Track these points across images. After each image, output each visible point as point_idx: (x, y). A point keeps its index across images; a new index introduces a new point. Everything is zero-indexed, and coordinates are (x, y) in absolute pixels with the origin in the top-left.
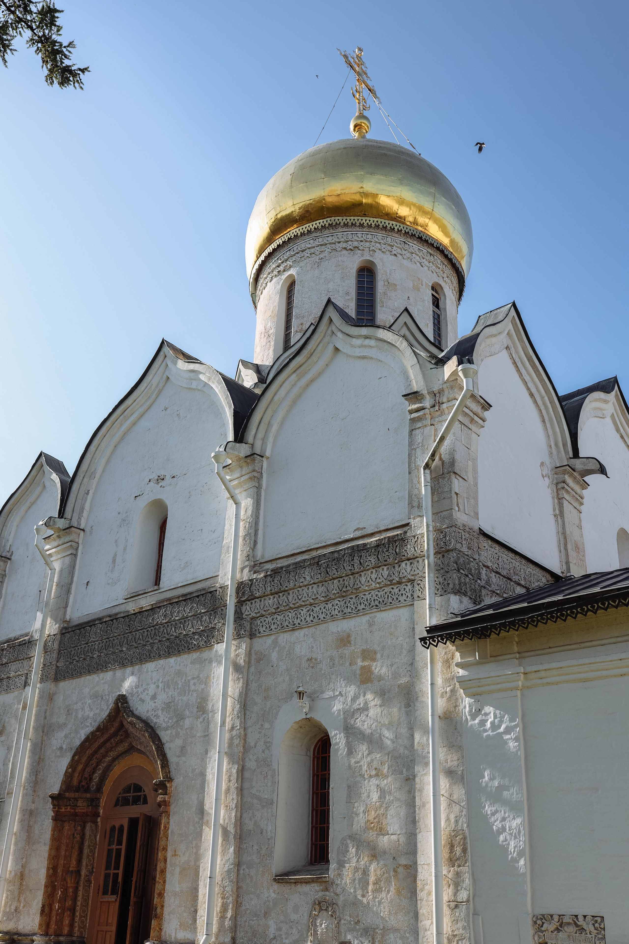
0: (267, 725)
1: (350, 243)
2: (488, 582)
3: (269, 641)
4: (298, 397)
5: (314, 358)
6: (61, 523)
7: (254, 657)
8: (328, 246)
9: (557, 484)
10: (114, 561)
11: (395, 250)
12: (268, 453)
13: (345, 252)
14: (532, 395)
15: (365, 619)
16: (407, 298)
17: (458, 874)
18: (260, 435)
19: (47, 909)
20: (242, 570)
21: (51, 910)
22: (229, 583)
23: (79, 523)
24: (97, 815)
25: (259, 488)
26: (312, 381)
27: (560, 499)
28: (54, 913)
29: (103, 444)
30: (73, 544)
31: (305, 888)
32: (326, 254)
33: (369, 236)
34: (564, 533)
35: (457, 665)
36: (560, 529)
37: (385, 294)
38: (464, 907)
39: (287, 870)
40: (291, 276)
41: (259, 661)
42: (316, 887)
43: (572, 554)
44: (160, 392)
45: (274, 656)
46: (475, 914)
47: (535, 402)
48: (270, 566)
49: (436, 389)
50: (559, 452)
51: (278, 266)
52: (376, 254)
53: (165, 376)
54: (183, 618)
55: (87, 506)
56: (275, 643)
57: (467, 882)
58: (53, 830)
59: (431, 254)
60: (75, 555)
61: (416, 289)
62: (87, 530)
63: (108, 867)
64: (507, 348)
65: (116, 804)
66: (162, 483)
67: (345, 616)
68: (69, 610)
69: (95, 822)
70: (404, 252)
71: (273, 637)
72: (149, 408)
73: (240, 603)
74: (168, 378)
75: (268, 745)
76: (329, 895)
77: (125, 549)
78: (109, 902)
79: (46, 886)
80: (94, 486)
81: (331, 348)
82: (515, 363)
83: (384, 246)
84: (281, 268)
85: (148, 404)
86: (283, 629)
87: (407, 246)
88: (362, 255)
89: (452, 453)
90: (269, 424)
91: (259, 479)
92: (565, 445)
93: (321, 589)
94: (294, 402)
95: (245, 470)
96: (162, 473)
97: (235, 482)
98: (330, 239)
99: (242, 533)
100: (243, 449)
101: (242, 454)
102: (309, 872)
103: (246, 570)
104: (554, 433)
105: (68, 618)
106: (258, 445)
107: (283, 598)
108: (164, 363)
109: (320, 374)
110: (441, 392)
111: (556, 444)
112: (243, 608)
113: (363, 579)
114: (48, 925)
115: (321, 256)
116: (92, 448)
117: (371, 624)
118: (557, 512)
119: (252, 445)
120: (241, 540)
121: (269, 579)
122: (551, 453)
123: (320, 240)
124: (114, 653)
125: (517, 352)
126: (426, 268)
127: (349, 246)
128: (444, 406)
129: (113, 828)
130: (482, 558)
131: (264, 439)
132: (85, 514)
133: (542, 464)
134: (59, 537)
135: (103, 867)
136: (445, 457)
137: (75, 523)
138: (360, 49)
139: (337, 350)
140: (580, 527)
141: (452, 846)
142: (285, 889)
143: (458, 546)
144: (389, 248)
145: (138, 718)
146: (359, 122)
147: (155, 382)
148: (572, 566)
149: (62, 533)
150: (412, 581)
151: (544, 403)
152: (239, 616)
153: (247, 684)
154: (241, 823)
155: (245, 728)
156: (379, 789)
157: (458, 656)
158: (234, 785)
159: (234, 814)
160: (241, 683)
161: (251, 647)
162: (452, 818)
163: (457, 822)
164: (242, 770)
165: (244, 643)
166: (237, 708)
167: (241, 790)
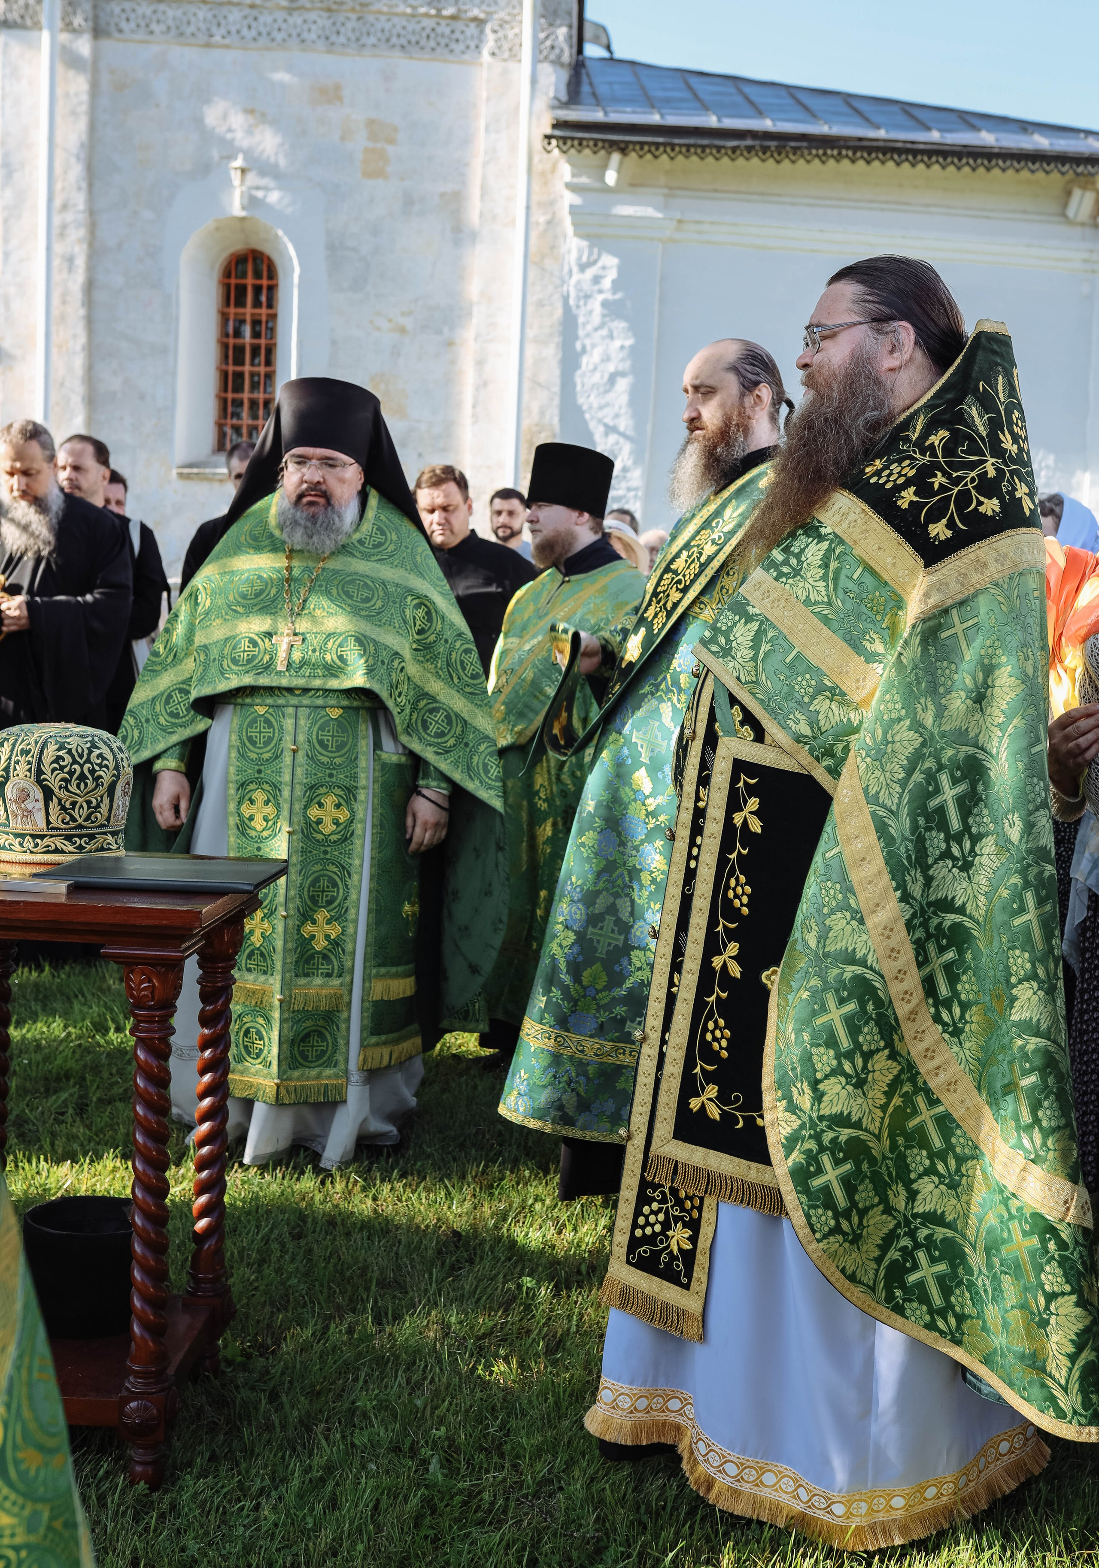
7: (110, 77)
35: (568, 185)
41: (122, 86)
45: (162, 86)
56: (163, 60)
67: (332, 48)
71: (155, 48)
86: (180, 37)
117: (386, 77)
150: (480, 22)
153: (92, 127)
154: (90, 378)
155: (92, 212)
156: (396, 352)
157: (565, 171)
158: (76, 311)
159: (79, 362)
160: (82, 124)
161: (96, 54)
162: (535, 407)
163: (542, 413)
164: (90, 286)
165: (84, 46)
166: (77, 170)
167: (90, 322)
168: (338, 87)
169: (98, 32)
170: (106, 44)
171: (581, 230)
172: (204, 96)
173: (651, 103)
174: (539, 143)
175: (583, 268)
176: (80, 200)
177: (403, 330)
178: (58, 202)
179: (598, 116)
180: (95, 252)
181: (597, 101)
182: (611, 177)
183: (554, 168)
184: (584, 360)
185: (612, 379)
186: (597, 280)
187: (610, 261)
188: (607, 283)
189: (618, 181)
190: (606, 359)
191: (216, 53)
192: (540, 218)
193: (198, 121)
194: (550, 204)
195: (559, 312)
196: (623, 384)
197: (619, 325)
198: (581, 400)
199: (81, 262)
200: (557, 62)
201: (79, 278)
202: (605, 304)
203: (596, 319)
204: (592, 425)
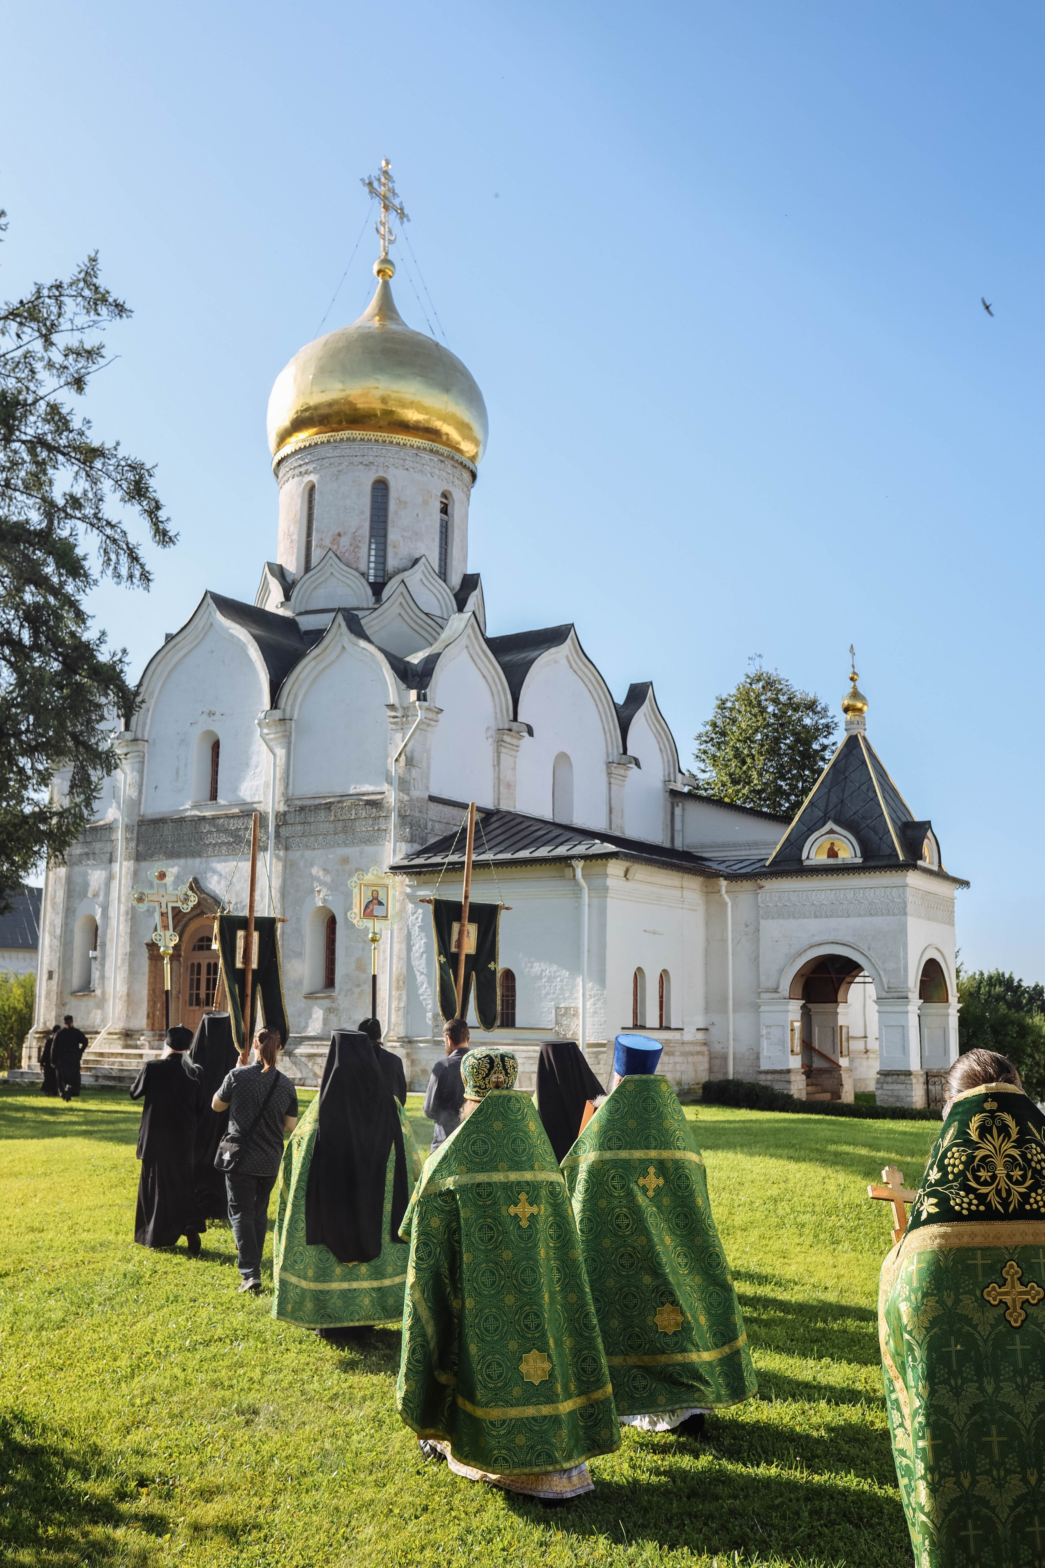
0: (298, 908)
1: (366, 457)
2: (432, 830)
3: (298, 854)
4: (317, 677)
5: (328, 651)
6: (129, 735)
7: (288, 863)
8: (346, 458)
9: (498, 742)
10: (177, 773)
11: (408, 464)
12: (295, 717)
13: (361, 467)
14: (484, 677)
15: (358, 849)
16: (415, 515)
17: (400, 995)
18: (290, 703)
19: (151, 1015)
20: (279, 802)
21: (154, 1016)
22: (270, 810)
23: (143, 735)
24: (180, 956)
25: (289, 743)
26: (327, 667)
27: (499, 753)
28: (156, 1017)
29: (159, 671)
30: (141, 754)
31: (321, 1001)
32: (343, 466)
33: (384, 451)
34: (499, 778)
35: (407, 885)
36: (496, 775)
37: (396, 513)
38: (402, 1010)
39: (312, 991)
40: (310, 481)
41: (291, 866)
42: (327, 1001)
43: (503, 790)
44: (206, 634)
45: (302, 864)
46: (408, 1013)
47: (487, 681)
48: (299, 803)
49: (405, 706)
50: (502, 716)
51: (300, 466)
52: (390, 470)
53: (209, 623)
54: (237, 828)
55: (148, 721)
56: (302, 855)
57: (404, 998)
58: (150, 966)
59: (442, 461)
60: (143, 762)
61: (426, 503)
62: (150, 741)
63: (191, 988)
64: (467, 647)
65: (194, 949)
66: (213, 718)
67: (346, 845)
68: (142, 806)
69: (179, 961)
70: (416, 465)
71: (300, 852)
72: (197, 645)
73: (278, 827)
74: (212, 624)
75: (299, 920)
76: (334, 1005)
77: (186, 765)
78: (194, 1011)
79: (148, 1001)
80: (153, 704)
81: (339, 648)
82: (472, 657)
83: (397, 461)
84: (303, 469)
85: (196, 643)
86: (307, 847)
87: (418, 458)
88: (377, 471)
89: (412, 752)
90: (296, 696)
91: (290, 737)
92: (507, 710)
93: (332, 826)
94: (314, 680)
95: (279, 729)
96: (213, 709)
97: (272, 736)
98: (348, 451)
99: (278, 776)
100: (277, 714)
101: (277, 718)
102: (323, 993)
103: (282, 803)
104: (501, 701)
105: (142, 813)
106: (288, 710)
107: (307, 827)
108: (208, 611)
109: (332, 663)
110: (408, 708)
111: (501, 710)
112: (281, 830)
113: (357, 824)
114: (153, 1024)
115: (340, 468)
116: (149, 672)
117: (361, 853)
118: (496, 763)
119: (284, 710)
120: (277, 781)
121: (297, 813)
122: (496, 718)
123: (339, 451)
124: (184, 846)
125: (474, 648)
126: (436, 477)
127: (366, 460)
128: (410, 718)
129: (193, 965)
130: (429, 816)
131: (293, 706)
132: (147, 728)
133: (488, 728)
134: (127, 745)
135: (188, 989)
136: (408, 754)
137: (140, 737)
138: (388, 163)
139: (344, 648)
140: (514, 769)
141: (398, 981)
142: (310, 1002)
143: (412, 813)
144: (402, 462)
145: (208, 895)
146: (383, 267)
147: (201, 625)
148: (501, 801)
149: (129, 743)
150: (386, 830)
151: (494, 681)
152: (278, 835)
153: (284, 881)
155: (284, 909)
156: (363, 950)
160: (280, 880)
161: (286, 856)
162: (399, 967)
163: (401, 968)
165: (281, 853)
168: (348, 858)
169: (287, 849)
170: (289, 852)
172: (312, 865)
175: (413, 914)
184: (414, 948)
185: (422, 955)
186: (417, 918)
187: (420, 911)
188: (420, 920)
190: (420, 948)
191: (316, 851)
193: (311, 874)
195: (406, 931)
196: (425, 956)
197: (423, 934)
198: (413, 963)
202: (419, 927)
203: (417, 933)
204: (416, 972)
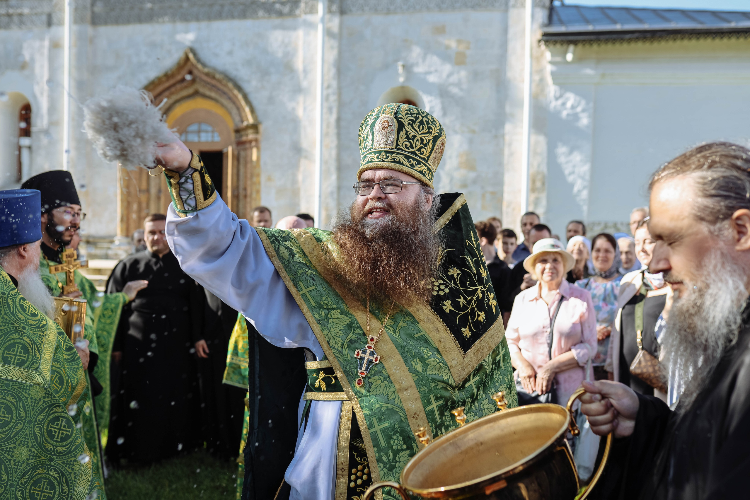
0: (362, 88)
3: (362, 19)
7: (345, 31)
15: (460, 15)
21: (128, 219)
28: (131, 221)
35: (550, 62)
41: (351, 34)
45: (368, 33)
56: (368, 22)
67: (440, 9)
71: (365, 17)
75: (364, 103)
86: (376, 11)
114: (127, 230)
141: (534, 181)
145: (214, 69)
153: (340, 53)
154: (339, 159)
155: (340, 88)
156: (471, 142)
157: (548, 55)
158: (333, 130)
159: (334, 153)
160: (336, 52)
161: (341, 23)
162: (535, 164)
163: (539, 166)
164: (339, 120)
165: (336, 20)
166: (333, 71)
167: (339, 135)
168: (444, 27)
169: (342, 12)
170: (346, 17)
171: (556, 82)
173: (587, 21)
174: (535, 44)
175: (557, 99)
176: (334, 84)
177: (473, 132)
178: (326, 85)
179: (562, 29)
180: (341, 105)
181: (562, 22)
182: (570, 57)
183: (542, 54)
185: (572, 149)
186: (564, 104)
187: (570, 95)
189: (574, 58)
191: (391, 16)
192: (537, 78)
193: (384, 46)
194: (541, 71)
196: (577, 152)
199: (335, 111)
200: (543, 7)
201: (334, 116)
